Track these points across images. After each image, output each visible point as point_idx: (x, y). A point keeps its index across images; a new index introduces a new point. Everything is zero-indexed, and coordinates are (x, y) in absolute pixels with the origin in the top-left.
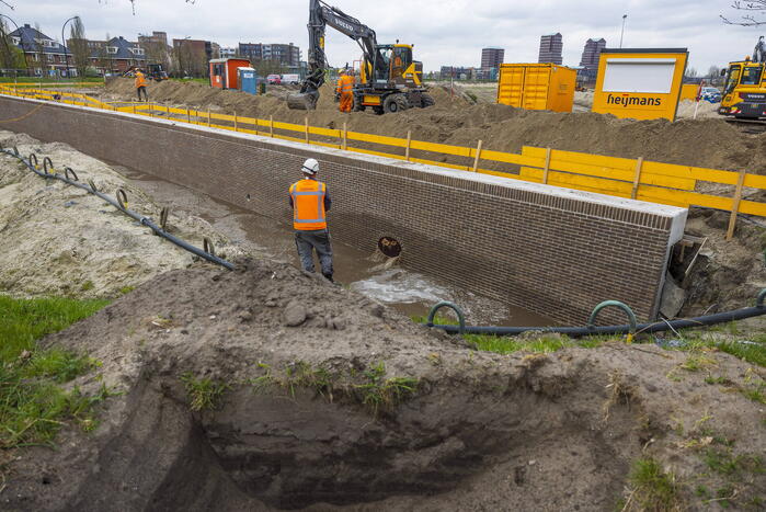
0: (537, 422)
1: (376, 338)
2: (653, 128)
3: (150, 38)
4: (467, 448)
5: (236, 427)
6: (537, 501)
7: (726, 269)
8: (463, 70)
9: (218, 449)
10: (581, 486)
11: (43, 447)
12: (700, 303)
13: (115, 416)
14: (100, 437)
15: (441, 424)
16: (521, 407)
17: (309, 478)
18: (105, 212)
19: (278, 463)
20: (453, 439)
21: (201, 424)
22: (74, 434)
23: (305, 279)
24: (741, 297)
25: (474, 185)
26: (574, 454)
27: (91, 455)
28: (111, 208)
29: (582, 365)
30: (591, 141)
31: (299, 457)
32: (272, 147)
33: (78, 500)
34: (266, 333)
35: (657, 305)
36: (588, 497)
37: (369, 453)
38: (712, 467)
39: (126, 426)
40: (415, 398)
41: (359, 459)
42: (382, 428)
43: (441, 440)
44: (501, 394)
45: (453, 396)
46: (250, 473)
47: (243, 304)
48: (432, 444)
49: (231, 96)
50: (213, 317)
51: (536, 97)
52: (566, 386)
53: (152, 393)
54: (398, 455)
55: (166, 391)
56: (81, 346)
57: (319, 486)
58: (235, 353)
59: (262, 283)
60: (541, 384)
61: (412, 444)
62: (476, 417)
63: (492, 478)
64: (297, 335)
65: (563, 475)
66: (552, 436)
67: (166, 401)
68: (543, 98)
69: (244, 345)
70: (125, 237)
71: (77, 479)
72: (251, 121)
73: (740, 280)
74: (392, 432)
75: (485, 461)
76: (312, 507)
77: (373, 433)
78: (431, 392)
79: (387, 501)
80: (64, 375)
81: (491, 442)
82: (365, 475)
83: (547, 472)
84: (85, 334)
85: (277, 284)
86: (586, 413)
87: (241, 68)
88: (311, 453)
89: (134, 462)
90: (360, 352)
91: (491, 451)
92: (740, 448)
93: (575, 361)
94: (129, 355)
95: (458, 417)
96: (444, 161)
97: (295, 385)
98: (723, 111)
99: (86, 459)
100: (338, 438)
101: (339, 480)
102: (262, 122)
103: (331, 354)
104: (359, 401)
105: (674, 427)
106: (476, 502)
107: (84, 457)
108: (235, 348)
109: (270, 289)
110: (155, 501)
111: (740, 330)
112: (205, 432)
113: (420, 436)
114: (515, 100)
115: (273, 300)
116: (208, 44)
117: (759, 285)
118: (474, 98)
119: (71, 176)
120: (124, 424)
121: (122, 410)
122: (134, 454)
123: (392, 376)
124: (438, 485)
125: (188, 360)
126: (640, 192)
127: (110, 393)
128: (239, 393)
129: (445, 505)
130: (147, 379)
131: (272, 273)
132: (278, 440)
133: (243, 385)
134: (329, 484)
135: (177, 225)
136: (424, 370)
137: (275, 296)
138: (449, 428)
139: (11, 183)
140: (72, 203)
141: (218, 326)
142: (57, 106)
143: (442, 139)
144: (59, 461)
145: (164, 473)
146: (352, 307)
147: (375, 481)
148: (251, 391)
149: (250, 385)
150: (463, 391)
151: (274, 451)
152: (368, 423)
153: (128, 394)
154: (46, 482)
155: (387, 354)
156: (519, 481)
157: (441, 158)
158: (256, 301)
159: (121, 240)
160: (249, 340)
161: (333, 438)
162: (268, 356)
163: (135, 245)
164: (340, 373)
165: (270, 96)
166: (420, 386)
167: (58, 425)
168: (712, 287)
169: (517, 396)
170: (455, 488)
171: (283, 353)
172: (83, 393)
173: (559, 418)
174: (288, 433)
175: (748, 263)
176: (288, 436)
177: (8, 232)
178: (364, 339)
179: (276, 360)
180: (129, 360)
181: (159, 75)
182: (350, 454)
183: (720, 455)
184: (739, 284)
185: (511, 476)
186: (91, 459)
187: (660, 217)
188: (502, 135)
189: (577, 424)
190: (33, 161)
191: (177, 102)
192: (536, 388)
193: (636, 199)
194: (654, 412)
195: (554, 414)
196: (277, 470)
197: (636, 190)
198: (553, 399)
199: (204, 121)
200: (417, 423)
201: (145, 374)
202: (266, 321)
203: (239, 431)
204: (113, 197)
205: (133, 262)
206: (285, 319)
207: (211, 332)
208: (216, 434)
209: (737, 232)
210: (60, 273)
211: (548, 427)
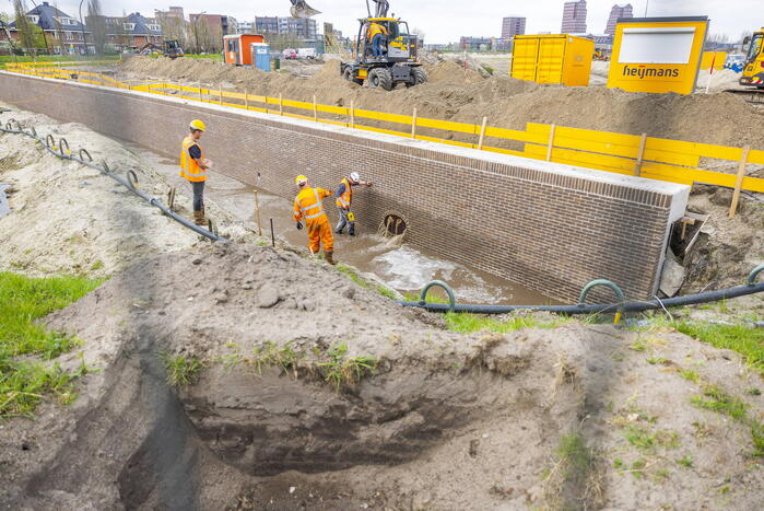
0: (494, 397)
1: (343, 319)
2: (662, 102)
3: (167, 13)
4: (427, 422)
5: (210, 401)
6: (486, 471)
7: (726, 246)
8: (482, 41)
9: (195, 421)
10: (525, 458)
11: (23, 417)
12: (699, 280)
13: (93, 390)
14: (78, 410)
15: (402, 399)
16: (478, 384)
17: (279, 448)
18: (116, 193)
19: (251, 434)
20: (414, 413)
21: (178, 399)
22: (53, 406)
23: (282, 262)
24: (738, 275)
25: (477, 163)
26: (524, 428)
27: (68, 424)
28: (123, 189)
29: (535, 346)
30: (599, 116)
31: (270, 429)
32: (280, 125)
33: (55, 465)
34: (239, 314)
35: (656, 283)
36: (529, 468)
37: (335, 426)
38: (632, 441)
39: (105, 400)
40: (377, 375)
41: (326, 431)
42: (346, 403)
43: (402, 414)
44: (458, 371)
45: (413, 373)
46: (225, 443)
47: (220, 287)
48: (392, 418)
49: (245, 73)
50: (191, 299)
51: (550, 70)
52: (519, 365)
53: (131, 369)
54: (363, 428)
55: (145, 368)
56: (71, 326)
57: (289, 455)
58: (207, 333)
59: (240, 266)
60: (496, 363)
61: (375, 418)
62: (435, 393)
63: (450, 449)
64: (268, 315)
65: (512, 447)
66: (506, 411)
67: (145, 376)
68: (557, 70)
69: (216, 325)
70: (133, 218)
71: (55, 447)
72: (261, 99)
73: (739, 258)
74: (355, 407)
75: (444, 434)
76: (282, 474)
77: (337, 407)
78: (390, 370)
79: (352, 470)
80: (49, 353)
81: (450, 416)
82: (332, 446)
83: (498, 445)
84: (75, 314)
85: (253, 268)
86: (536, 390)
87: (255, 44)
88: (282, 425)
89: (111, 431)
90: (325, 332)
91: (450, 425)
92: (663, 424)
93: (530, 341)
94: (109, 335)
95: (417, 393)
96: (451, 138)
97: (262, 363)
98: (744, 81)
99: (64, 429)
100: (305, 412)
101: (307, 450)
102: (272, 100)
103: (297, 334)
104: (322, 378)
105: (606, 404)
106: (434, 471)
107: (61, 426)
108: (207, 328)
109: (246, 271)
110: (130, 467)
111: (730, 309)
112: (182, 405)
113: (381, 410)
114: (529, 73)
115: (249, 282)
116: (224, 19)
117: (756, 262)
118: (490, 71)
119: (85, 156)
120: (103, 398)
121: (101, 384)
122: (112, 424)
123: (353, 355)
124: (400, 456)
125: (164, 340)
126: (643, 169)
127: (89, 369)
128: (212, 370)
129: (407, 474)
130: (127, 357)
131: (249, 256)
132: (249, 413)
133: (215, 363)
134: (298, 453)
135: (185, 206)
136: (383, 350)
137: (251, 279)
138: (410, 403)
139: (30, 163)
140: (86, 184)
141: (195, 308)
142: (74, 86)
143: (450, 115)
144: (39, 429)
145: (140, 442)
146: (326, 288)
147: (341, 451)
148: (222, 367)
149: (221, 363)
150: (421, 369)
151: (247, 423)
152: (333, 398)
153: (106, 370)
154: (25, 448)
155: (351, 335)
156: (473, 453)
157: (448, 135)
158: (233, 284)
159: (129, 220)
160: (221, 321)
161: (301, 411)
162: (238, 336)
163: (143, 226)
164: (304, 352)
165: (285, 71)
166: (380, 365)
167: (38, 399)
168: (711, 264)
169: (473, 374)
170: (416, 458)
171: (251, 333)
172: (64, 370)
173: (513, 395)
174: (258, 407)
175: (748, 240)
176: (260, 409)
177: (26, 212)
178: (332, 320)
179: (245, 339)
180: (110, 340)
181: (175, 51)
182: (317, 426)
183: (641, 431)
184: (737, 261)
185: (466, 448)
186: (69, 429)
187: (660, 195)
188: (509, 111)
189: (529, 402)
190: (50, 142)
191: (191, 80)
192: (491, 367)
193: (639, 176)
194: (590, 391)
195: (508, 391)
196: (251, 441)
197: (640, 166)
198: (508, 376)
199: (216, 99)
200: (378, 399)
201: (124, 352)
202: (241, 303)
203: (214, 404)
204: (124, 177)
205: (140, 243)
206: (258, 301)
207: (188, 313)
208: (192, 407)
209: (740, 209)
210: (72, 252)
211: (502, 402)
